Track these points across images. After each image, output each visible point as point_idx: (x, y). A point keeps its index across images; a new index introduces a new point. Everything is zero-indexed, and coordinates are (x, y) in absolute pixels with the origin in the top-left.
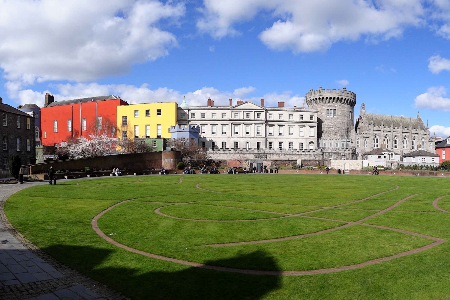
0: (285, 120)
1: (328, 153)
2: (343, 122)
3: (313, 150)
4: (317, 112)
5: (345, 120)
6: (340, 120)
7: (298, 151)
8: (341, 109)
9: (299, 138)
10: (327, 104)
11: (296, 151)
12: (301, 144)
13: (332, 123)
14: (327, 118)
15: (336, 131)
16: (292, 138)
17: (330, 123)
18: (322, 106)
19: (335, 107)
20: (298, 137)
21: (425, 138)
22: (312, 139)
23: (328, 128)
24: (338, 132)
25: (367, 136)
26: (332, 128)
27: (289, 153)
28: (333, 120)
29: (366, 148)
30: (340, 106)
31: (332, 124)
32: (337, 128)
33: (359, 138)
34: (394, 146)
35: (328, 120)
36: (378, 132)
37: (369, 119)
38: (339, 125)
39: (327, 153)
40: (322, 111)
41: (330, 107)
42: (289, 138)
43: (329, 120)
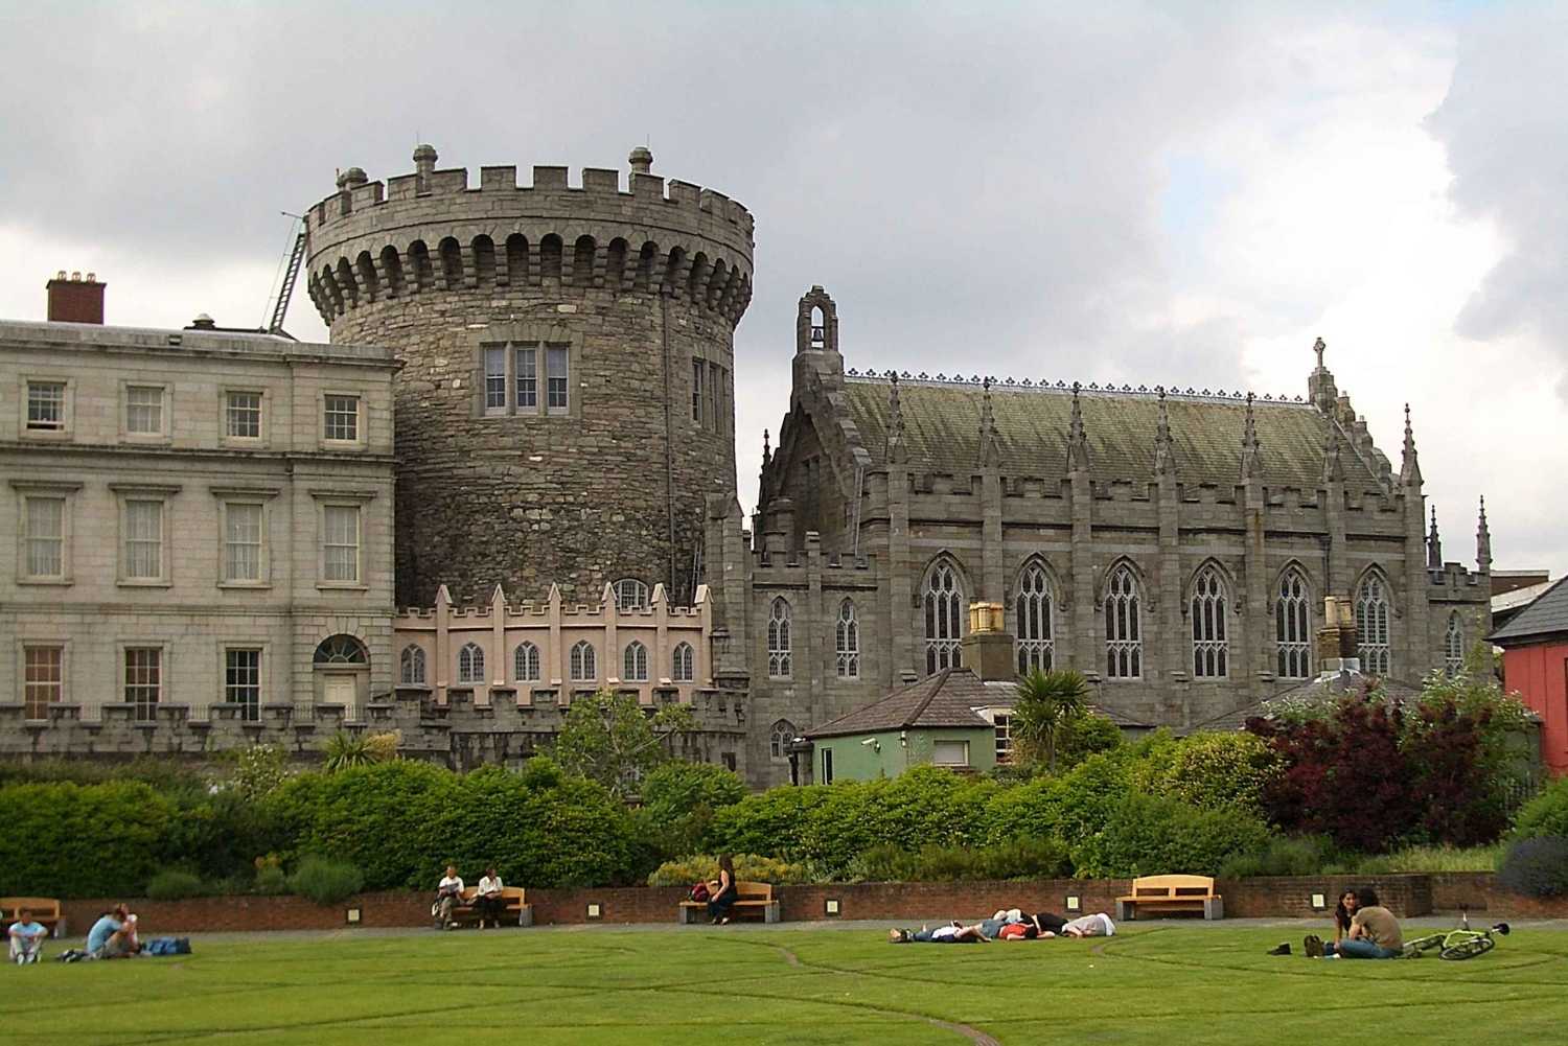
0: (85, 438)
1: (490, 743)
2: (629, 457)
3: (350, 717)
4: (393, 366)
5: (655, 440)
6: (607, 441)
7: (202, 730)
8: (613, 341)
9: (217, 610)
10: (489, 298)
11: (184, 729)
12: (241, 663)
13: (534, 467)
14: (488, 424)
15: (569, 540)
16: (152, 610)
17: (515, 470)
18: (443, 313)
19: (563, 322)
20: (212, 597)
21: (1393, 571)
22: (353, 613)
23: (498, 508)
24: (594, 547)
25: (860, 578)
26: (534, 515)
27: (113, 748)
28: (539, 441)
29: (845, 685)
30: (601, 311)
31: (538, 480)
32: (584, 514)
33: (787, 595)
34: (1111, 656)
35: (491, 440)
36: (957, 537)
37: (874, 428)
38: (598, 480)
39: (483, 736)
40: (441, 361)
41: (517, 327)
42: (127, 609)
43: (508, 441)
